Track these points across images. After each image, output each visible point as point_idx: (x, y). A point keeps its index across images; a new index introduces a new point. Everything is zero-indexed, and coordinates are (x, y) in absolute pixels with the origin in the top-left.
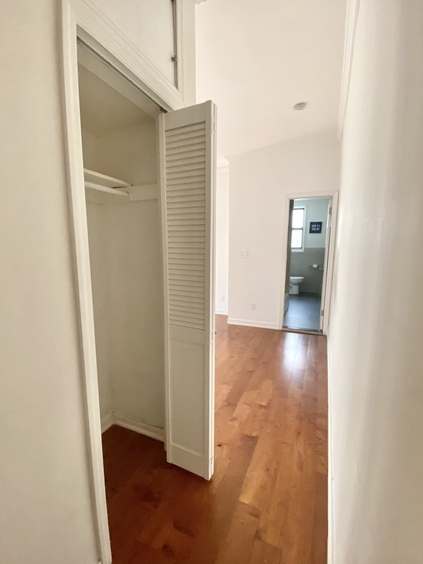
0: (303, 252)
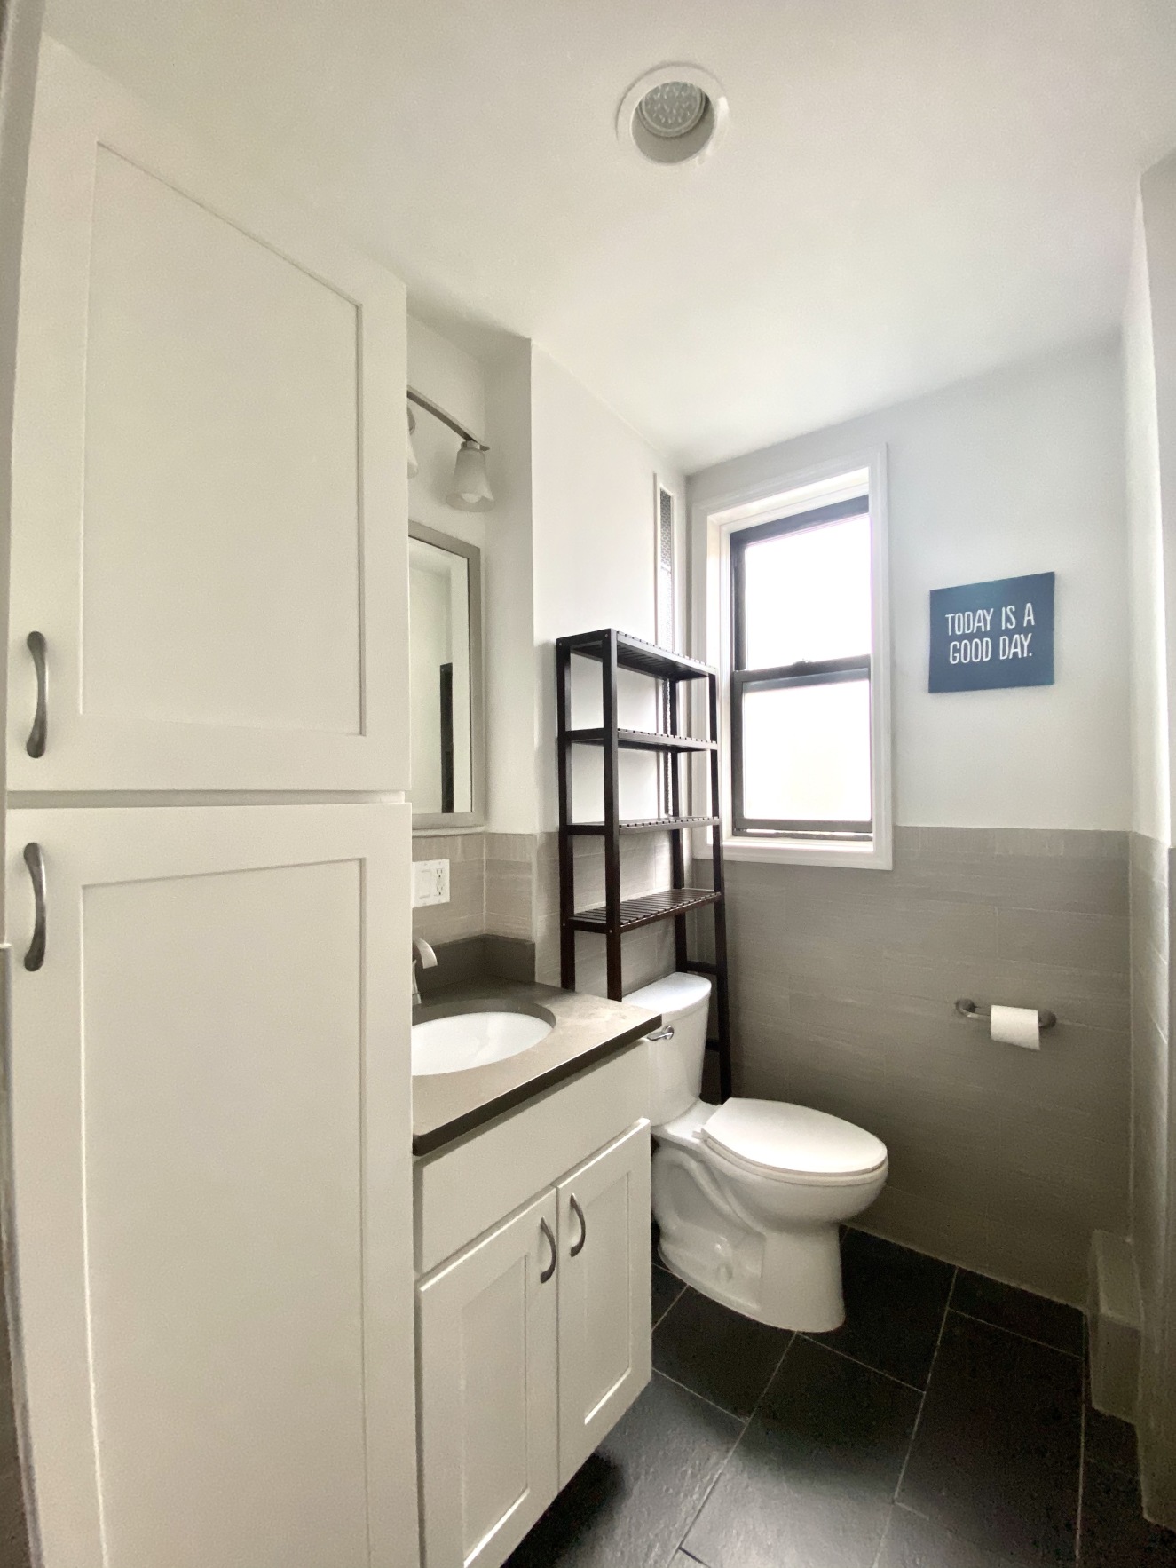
0: (885, 863)
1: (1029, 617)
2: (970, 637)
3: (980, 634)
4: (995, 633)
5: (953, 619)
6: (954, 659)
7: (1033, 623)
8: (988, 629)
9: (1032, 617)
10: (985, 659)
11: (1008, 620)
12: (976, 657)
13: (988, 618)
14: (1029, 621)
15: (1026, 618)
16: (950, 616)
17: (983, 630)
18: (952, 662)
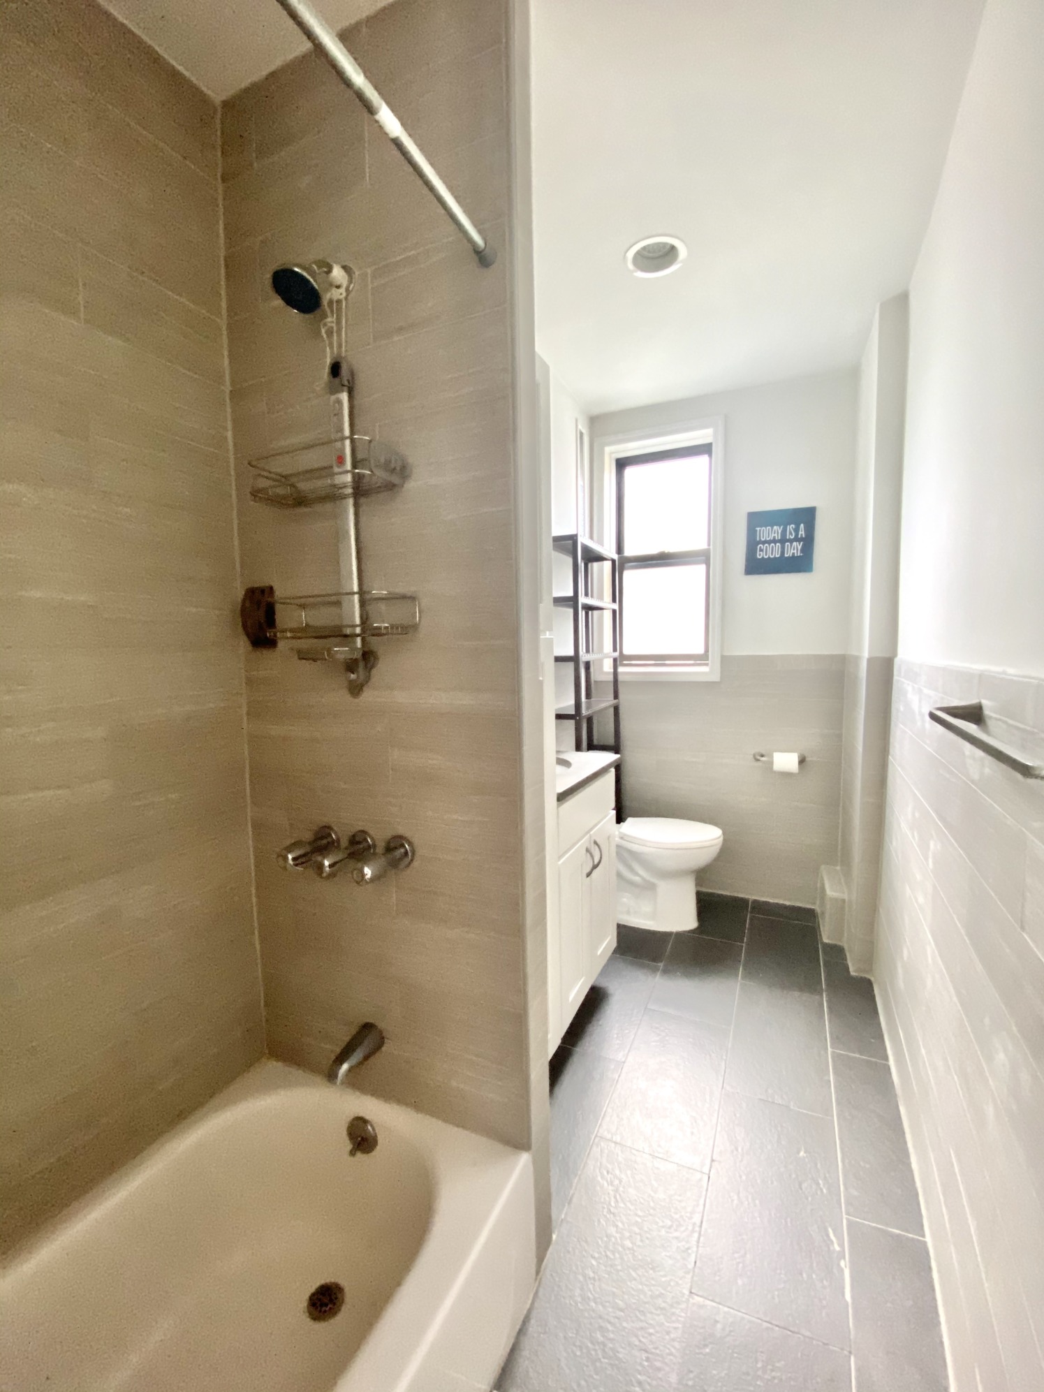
1: (802, 533)
2: (769, 542)
3: (774, 541)
4: (783, 541)
5: (760, 530)
6: (760, 555)
7: (804, 536)
8: (779, 538)
9: (803, 533)
10: (777, 556)
11: (791, 533)
12: (772, 554)
13: (780, 532)
14: (802, 535)
15: (800, 533)
16: (758, 529)
17: (776, 538)
18: (758, 557)
